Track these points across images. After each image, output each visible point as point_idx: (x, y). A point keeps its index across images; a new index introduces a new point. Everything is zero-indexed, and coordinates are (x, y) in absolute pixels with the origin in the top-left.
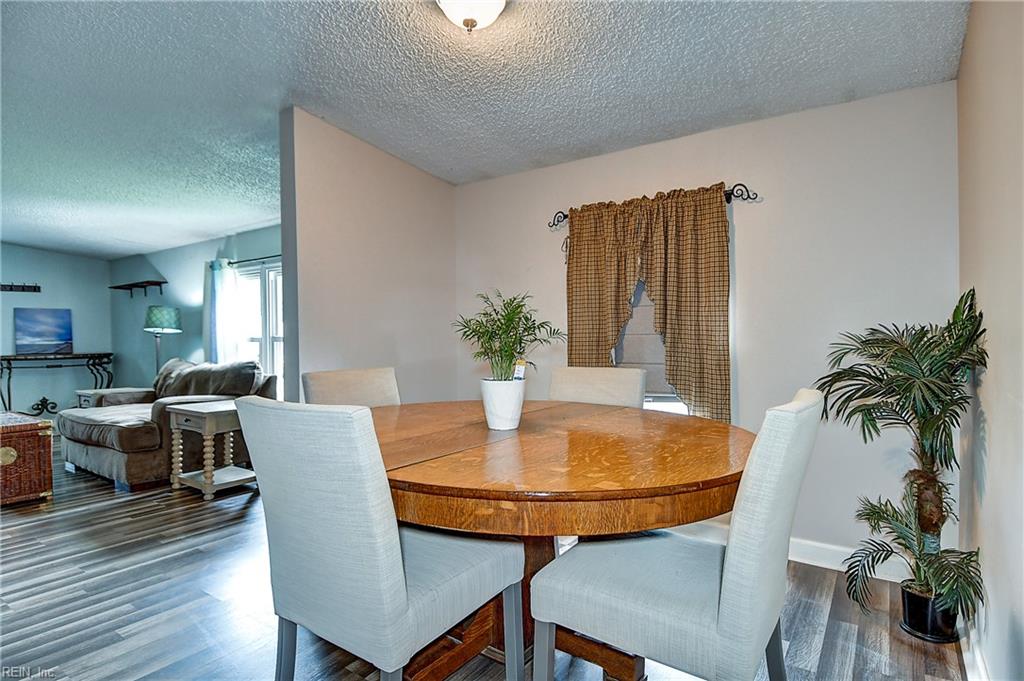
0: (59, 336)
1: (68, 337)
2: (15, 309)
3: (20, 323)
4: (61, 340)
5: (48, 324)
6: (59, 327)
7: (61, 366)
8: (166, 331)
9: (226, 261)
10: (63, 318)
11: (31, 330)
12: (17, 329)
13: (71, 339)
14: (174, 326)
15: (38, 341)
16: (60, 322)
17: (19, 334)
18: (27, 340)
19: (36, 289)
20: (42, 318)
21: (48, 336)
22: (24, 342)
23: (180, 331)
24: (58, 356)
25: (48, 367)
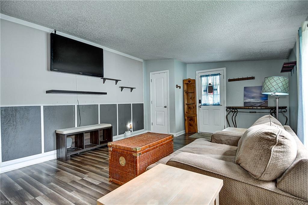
2: (244, 87)
3: (246, 93)
4: (262, 100)
5: (256, 93)
7: (256, 112)
11: (250, 96)
12: (245, 96)
13: (267, 100)
15: (252, 100)
17: (245, 98)
18: (248, 100)
19: (253, 78)
20: (254, 90)
21: (256, 98)
22: (247, 101)
23: (288, 94)
24: (258, 108)
25: (250, 112)
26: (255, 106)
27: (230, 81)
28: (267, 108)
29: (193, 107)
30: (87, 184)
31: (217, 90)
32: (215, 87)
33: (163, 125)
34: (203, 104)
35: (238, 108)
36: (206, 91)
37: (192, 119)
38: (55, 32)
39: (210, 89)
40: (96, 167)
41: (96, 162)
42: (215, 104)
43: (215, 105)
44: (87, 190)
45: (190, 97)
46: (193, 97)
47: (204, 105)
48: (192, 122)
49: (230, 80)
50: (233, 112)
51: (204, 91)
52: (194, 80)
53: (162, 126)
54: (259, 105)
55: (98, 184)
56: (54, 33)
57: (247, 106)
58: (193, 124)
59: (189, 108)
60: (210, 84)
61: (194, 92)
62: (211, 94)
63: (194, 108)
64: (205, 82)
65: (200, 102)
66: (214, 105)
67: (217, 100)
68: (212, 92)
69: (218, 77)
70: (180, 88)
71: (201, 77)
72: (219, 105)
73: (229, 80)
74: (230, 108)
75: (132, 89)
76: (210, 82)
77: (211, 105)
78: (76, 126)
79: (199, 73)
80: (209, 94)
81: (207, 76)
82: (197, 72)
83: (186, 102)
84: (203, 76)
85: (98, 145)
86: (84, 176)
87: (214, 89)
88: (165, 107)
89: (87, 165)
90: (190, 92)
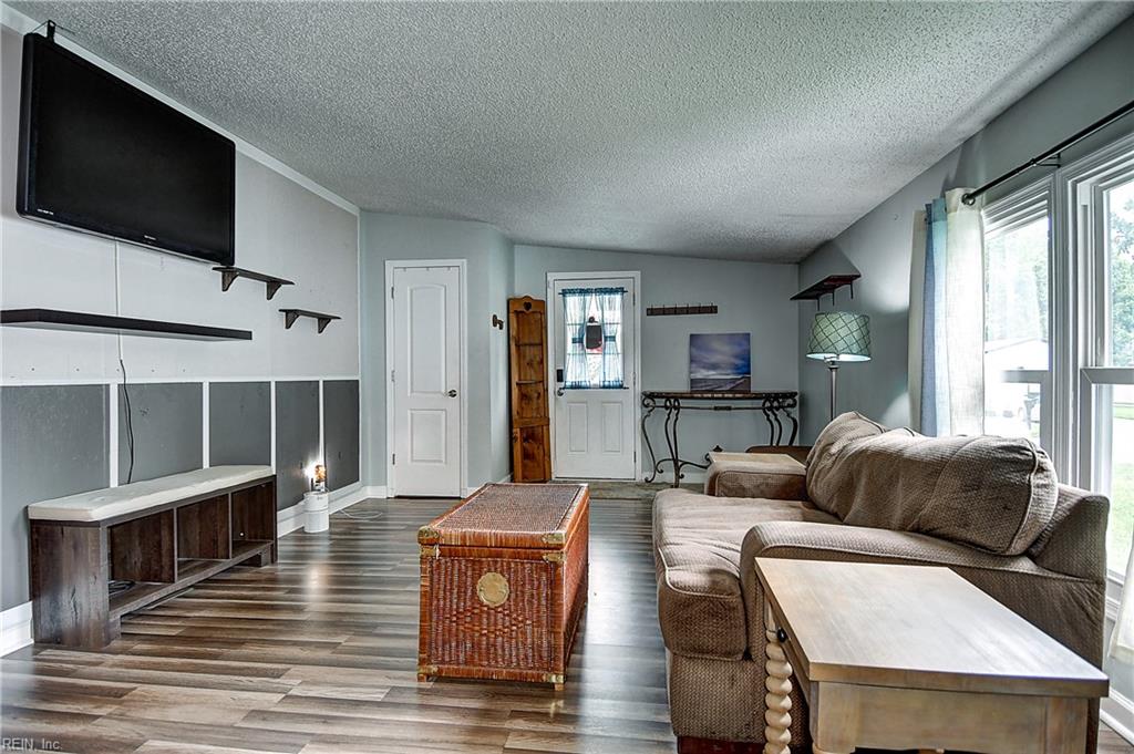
0: (736, 368)
1: (745, 368)
2: (692, 336)
3: (694, 350)
4: (740, 374)
5: (724, 353)
6: (736, 357)
7: (729, 408)
8: (844, 358)
9: (958, 193)
10: (740, 345)
11: (705, 361)
12: (692, 361)
13: (749, 373)
14: (855, 348)
15: (712, 374)
16: (737, 350)
17: (694, 365)
18: (702, 374)
19: (713, 310)
20: (716, 345)
21: (723, 369)
22: (699, 376)
23: (867, 359)
24: (705, 395)
25: (716, 408)
26: (720, 392)
27: (652, 314)
28: (748, 395)
29: (536, 395)
30: (337, 709)
31: (613, 338)
32: (608, 331)
33: (440, 461)
34: (568, 384)
35: (682, 398)
36: (581, 341)
37: (533, 434)
38: (51, 31)
39: (593, 336)
40: (295, 644)
41: (271, 627)
42: (606, 383)
43: (609, 387)
44: (361, 727)
45: (528, 359)
46: (538, 359)
47: (572, 387)
48: (532, 446)
49: (652, 312)
50: (667, 408)
51: (574, 341)
52: (543, 304)
53: (437, 464)
54: (728, 388)
55: (382, 696)
56: (44, 33)
57: (699, 391)
58: (536, 452)
59: (524, 397)
60: (592, 320)
61: (542, 344)
62: (595, 351)
63: (541, 399)
64: (576, 311)
65: (560, 376)
66: (604, 387)
67: (614, 371)
68: (599, 345)
69: (618, 298)
70: (501, 328)
71: (564, 293)
72: (621, 387)
73: (648, 309)
74: (652, 396)
75: (324, 320)
76: (594, 312)
77: (595, 387)
78: (114, 483)
79: (557, 280)
80: (588, 351)
81: (583, 292)
82: (551, 277)
83: (515, 379)
84: (573, 292)
85: (228, 558)
86: (278, 683)
87: (606, 337)
88: (452, 394)
89: (243, 643)
90: (526, 341)
